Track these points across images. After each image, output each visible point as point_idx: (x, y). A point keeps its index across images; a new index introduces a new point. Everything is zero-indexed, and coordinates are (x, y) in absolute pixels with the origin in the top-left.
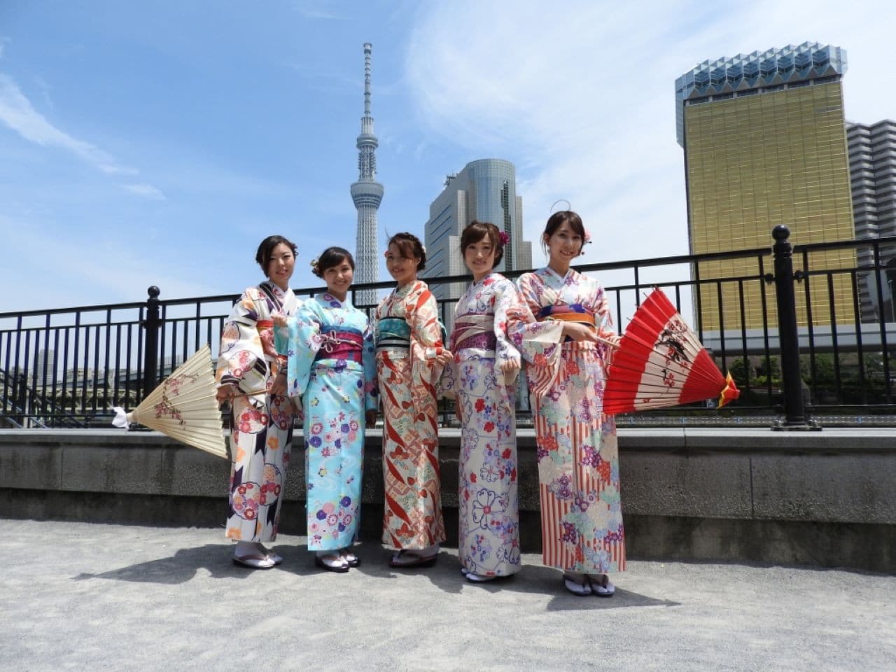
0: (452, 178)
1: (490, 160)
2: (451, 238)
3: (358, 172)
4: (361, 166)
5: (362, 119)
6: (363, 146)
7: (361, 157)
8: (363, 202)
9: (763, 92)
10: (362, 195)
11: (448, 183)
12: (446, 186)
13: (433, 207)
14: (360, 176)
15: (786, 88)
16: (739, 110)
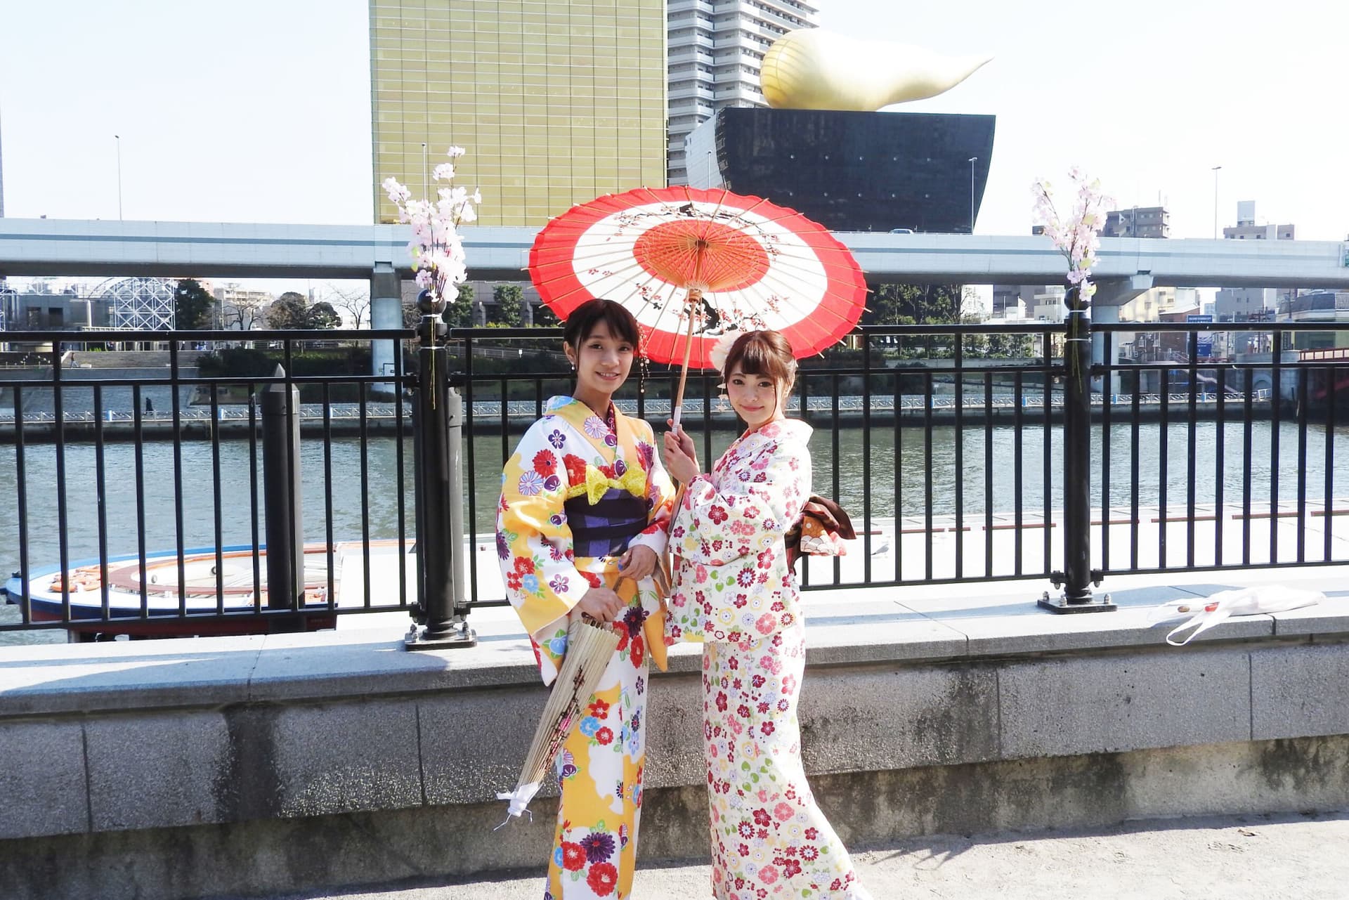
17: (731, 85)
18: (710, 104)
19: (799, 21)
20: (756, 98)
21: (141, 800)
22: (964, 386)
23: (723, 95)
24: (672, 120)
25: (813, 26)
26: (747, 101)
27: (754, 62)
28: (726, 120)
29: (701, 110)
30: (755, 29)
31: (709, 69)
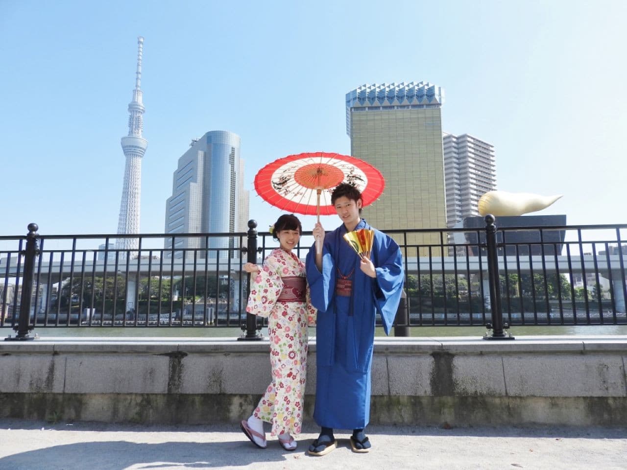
0: (196, 141)
1: (223, 131)
2: (192, 184)
3: (128, 129)
4: (131, 125)
5: (133, 91)
6: (133, 111)
7: (131, 118)
8: (130, 152)
9: (397, 108)
10: (130, 146)
11: (192, 145)
12: (191, 147)
13: (180, 160)
14: (129, 132)
15: (410, 108)
16: (383, 118)
17: (468, 210)
18: (461, 217)
19: (490, 189)
20: (476, 214)
21: (406, 385)
22: (563, 310)
23: (465, 214)
24: (449, 222)
25: (495, 190)
26: (474, 215)
27: (475, 203)
28: (467, 221)
29: (458, 219)
30: (475, 192)
31: (459, 206)
